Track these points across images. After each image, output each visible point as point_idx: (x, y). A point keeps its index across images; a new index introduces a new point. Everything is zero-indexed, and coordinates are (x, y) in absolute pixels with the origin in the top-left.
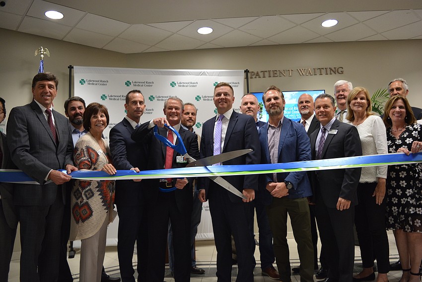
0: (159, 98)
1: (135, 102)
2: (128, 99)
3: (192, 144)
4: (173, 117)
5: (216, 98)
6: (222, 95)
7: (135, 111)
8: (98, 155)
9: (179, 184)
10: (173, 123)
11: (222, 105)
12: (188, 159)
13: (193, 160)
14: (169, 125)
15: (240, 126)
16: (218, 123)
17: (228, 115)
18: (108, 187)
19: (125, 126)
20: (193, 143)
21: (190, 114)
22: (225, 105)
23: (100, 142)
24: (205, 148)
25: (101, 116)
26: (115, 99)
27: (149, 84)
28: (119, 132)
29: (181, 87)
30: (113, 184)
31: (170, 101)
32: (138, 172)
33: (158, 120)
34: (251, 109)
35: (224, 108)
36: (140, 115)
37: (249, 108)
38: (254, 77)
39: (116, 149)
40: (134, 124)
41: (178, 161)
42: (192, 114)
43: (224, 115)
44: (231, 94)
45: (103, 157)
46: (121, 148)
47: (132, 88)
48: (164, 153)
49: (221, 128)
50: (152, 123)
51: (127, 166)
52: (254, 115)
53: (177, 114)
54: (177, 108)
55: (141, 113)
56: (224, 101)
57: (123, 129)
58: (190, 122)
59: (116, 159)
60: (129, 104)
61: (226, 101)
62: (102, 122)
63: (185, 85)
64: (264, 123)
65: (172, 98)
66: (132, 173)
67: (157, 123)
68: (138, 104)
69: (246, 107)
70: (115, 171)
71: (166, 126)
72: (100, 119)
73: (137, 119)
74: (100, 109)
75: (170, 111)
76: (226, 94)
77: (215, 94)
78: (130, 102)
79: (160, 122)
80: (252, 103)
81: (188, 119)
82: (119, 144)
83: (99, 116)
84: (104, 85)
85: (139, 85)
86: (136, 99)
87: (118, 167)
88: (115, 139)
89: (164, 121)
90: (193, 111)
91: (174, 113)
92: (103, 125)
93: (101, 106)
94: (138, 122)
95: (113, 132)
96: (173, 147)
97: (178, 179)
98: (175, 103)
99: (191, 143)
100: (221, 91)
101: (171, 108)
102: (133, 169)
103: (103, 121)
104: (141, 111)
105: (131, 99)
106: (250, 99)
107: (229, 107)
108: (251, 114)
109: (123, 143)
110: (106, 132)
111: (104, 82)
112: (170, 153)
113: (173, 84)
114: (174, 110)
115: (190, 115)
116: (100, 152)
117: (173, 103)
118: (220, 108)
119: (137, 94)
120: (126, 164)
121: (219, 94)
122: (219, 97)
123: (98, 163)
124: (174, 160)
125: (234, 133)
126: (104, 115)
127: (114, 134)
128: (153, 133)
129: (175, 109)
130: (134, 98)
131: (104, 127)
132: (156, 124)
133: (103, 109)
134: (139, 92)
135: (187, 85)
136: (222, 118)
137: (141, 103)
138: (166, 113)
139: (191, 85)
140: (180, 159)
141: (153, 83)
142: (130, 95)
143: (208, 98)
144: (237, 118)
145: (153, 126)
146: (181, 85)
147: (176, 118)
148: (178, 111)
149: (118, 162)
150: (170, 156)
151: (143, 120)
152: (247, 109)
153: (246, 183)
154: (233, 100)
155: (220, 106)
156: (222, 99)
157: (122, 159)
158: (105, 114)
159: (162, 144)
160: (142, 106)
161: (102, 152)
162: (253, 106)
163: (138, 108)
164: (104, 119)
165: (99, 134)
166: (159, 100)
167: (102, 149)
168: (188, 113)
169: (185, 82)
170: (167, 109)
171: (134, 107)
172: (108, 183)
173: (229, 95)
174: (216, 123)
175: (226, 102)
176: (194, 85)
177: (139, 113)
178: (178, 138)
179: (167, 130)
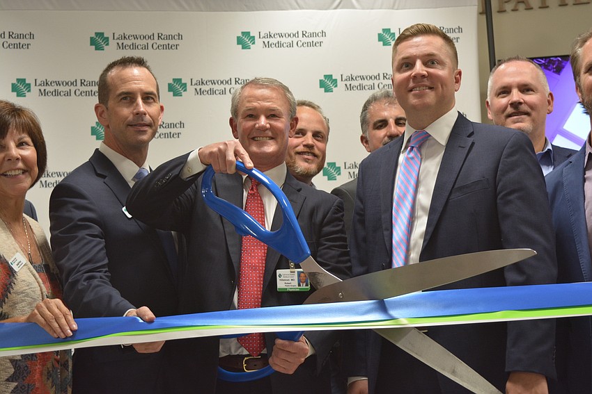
0: (205, 88)
1: (129, 97)
2: (105, 89)
3: (327, 229)
4: (262, 144)
5: (401, 76)
6: (419, 63)
7: (130, 125)
8: (10, 272)
9: (283, 356)
10: (264, 162)
11: (419, 96)
12: (313, 276)
13: (329, 278)
14: (250, 164)
15: (479, 167)
16: (407, 159)
17: (441, 130)
18: (49, 375)
19: (98, 175)
20: (329, 223)
21: (309, 134)
22: (431, 97)
23: (18, 228)
24: (365, 240)
25: (20, 145)
26: (57, 93)
27: (169, 42)
28: (82, 196)
29: (274, 50)
30: (65, 365)
31: (248, 91)
32: (151, 321)
33: (215, 149)
34: (524, 108)
35: (426, 107)
36: (145, 137)
37: (515, 105)
38: (509, 7)
39: (72, 250)
40: (128, 169)
41: (281, 285)
42: (316, 135)
43: (428, 130)
44: (448, 61)
45: (29, 279)
46: (91, 247)
47: (112, 53)
48: (234, 258)
49: (415, 175)
50: (194, 159)
51: (113, 303)
52: (535, 129)
53: (275, 135)
54: (272, 115)
55: (150, 131)
56: (427, 82)
57: (93, 187)
58: (306, 160)
59: (77, 282)
60: (111, 103)
61: (432, 82)
62: (20, 165)
63: (283, 40)
64: (569, 153)
65: (255, 83)
66: (132, 326)
67: (213, 160)
68: (140, 100)
69: (504, 101)
70: (70, 323)
71: (241, 169)
72: (15, 151)
73: (137, 152)
74: (13, 122)
75: (250, 123)
76: (430, 60)
77: (396, 64)
78: (111, 96)
79: (222, 154)
80: (525, 88)
81: (301, 148)
82: (82, 233)
83: (12, 145)
84: (19, 46)
85: (134, 47)
86: (134, 86)
87: (81, 309)
88: (71, 219)
89: (236, 154)
90: (318, 127)
91: (263, 129)
92: (24, 172)
93: (16, 111)
94: (139, 161)
95: (62, 196)
96: (262, 237)
97: (279, 341)
98: (265, 99)
99: (322, 225)
100: (413, 51)
101: (253, 115)
102: (132, 312)
103: (24, 159)
104: (149, 125)
105: (116, 87)
106: (520, 74)
107: (445, 103)
108: (525, 124)
109: (96, 230)
110: (39, 196)
111: (19, 36)
112: (253, 258)
113: (245, 40)
114: (263, 121)
115: (309, 139)
116: (19, 261)
117: (258, 99)
118: (414, 107)
119: (136, 71)
120: (110, 297)
121: (407, 64)
122: (407, 74)
123: (12, 296)
124: (270, 281)
125: (461, 188)
126: (28, 139)
127: (67, 203)
128: (196, 192)
129: (267, 117)
130: (124, 81)
131: (28, 181)
132: (210, 161)
133: (24, 119)
134: (140, 62)
135: (289, 40)
136: (422, 142)
137: (148, 97)
138: (240, 130)
139: (305, 40)
140: (287, 279)
141: (180, 37)
142: (113, 73)
143: (360, 82)
144: (471, 140)
145: (198, 168)
146: (273, 41)
147: (270, 148)
148: (279, 124)
149: (82, 292)
150: (254, 268)
151: (158, 155)
152: (510, 110)
153: (514, 353)
154: (458, 81)
155: (413, 100)
156: (418, 78)
157: (96, 282)
158: (31, 135)
159: (229, 228)
160: (153, 109)
161: (24, 260)
162: (530, 98)
163: (140, 115)
164: (30, 152)
165: (12, 203)
166: (201, 92)
167: (24, 250)
168: (302, 132)
169: (283, 32)
170: (240, 119)
171: (126, 112)
172: (49, 365)
173: (441, 63)
174: (402, 158)
175: (431, 88)
176: (312, 39)
177: (144, 132)
178: (280, 207)
179: (242, 186)
